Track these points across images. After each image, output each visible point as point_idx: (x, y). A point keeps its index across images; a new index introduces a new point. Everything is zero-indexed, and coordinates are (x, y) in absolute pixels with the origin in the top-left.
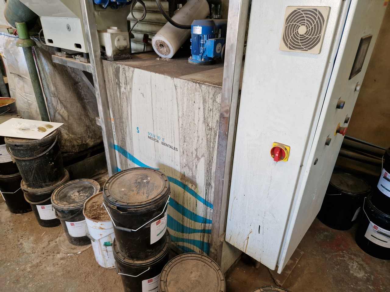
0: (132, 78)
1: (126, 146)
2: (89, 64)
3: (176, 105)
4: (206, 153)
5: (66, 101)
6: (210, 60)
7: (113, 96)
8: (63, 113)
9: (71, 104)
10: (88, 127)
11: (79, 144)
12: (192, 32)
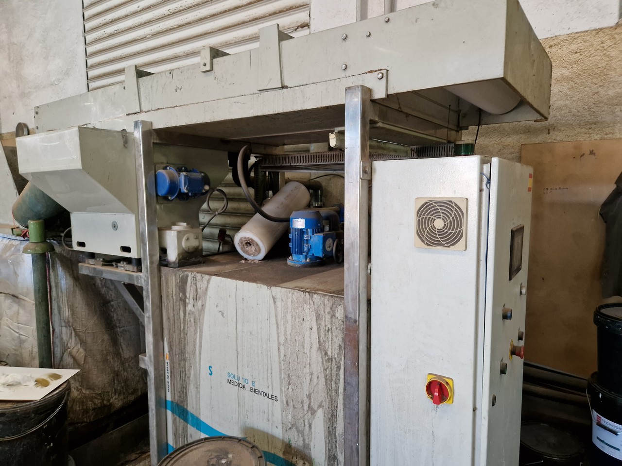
0: (206, 289)
1: (187, 401)
2: (139, 274)
3: (275, 326)
4: (325, 401)
5: (85, 332)
6: (318, 261)
7: (172, 319)
8: (77, 352)
9: (94, 336)
10: (117, 374)
11: (96, 407)
12: (292, 225)
